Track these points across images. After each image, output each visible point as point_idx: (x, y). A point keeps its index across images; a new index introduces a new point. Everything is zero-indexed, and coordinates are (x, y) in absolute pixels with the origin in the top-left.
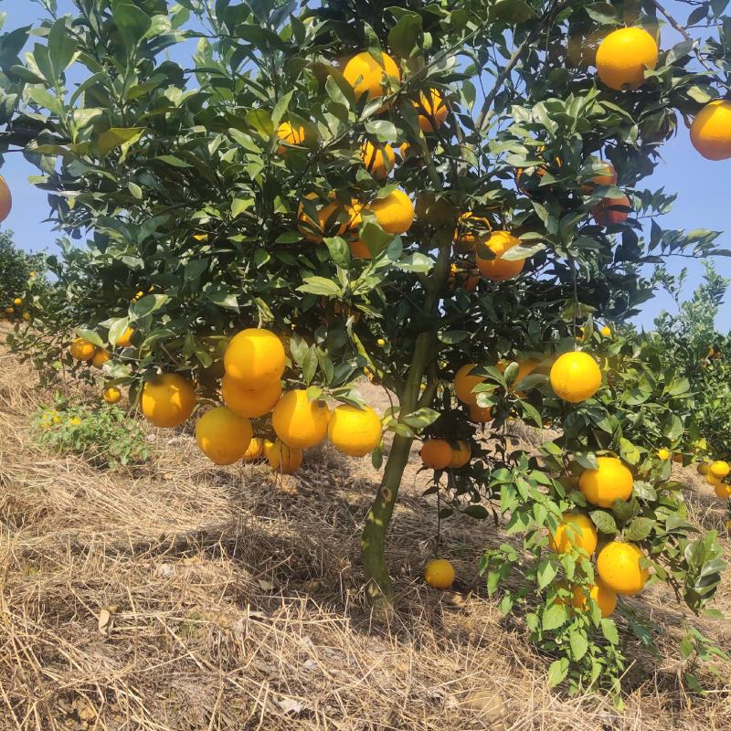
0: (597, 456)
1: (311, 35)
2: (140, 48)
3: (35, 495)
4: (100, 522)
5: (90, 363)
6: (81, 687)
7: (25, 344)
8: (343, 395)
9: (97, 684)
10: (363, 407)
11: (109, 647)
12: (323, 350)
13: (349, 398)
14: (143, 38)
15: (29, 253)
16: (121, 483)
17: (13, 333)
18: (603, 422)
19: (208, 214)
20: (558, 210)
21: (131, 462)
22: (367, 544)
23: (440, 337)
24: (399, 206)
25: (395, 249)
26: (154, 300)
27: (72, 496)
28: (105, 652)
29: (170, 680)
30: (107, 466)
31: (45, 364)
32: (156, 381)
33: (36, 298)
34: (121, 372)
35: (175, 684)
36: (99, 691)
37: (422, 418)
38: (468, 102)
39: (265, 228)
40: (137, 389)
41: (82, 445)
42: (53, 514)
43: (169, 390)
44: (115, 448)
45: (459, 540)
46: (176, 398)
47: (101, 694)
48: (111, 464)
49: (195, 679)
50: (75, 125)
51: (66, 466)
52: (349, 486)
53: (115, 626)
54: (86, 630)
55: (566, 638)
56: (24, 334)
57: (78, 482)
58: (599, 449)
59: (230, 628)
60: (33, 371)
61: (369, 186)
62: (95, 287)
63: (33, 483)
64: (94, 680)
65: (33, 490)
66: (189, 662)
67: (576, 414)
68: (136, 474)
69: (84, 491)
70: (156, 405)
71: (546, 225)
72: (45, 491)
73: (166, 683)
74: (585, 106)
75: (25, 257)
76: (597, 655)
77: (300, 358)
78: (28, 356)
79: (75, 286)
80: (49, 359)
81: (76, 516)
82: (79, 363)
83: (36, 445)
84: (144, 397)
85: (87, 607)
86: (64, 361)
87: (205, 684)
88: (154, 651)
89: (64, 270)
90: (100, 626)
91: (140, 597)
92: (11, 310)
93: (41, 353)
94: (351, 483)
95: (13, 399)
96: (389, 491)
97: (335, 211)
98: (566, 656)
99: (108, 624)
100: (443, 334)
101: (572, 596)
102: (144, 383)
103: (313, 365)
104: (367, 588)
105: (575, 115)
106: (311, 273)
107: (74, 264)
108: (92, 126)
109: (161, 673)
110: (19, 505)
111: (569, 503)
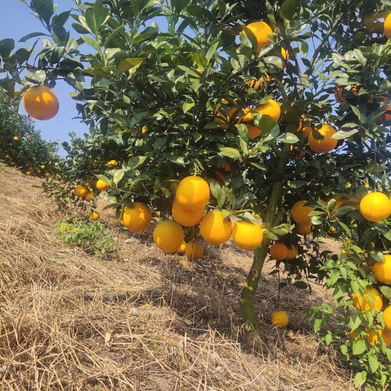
0: (384, 254)
1: (228, 11)
2: (142, 14)
3: (60, 267)
4: (93, 283)
5: (84, 198)
6: (100, 377)
7: (51, 187)
8: (241, 215)
9: (108, 376)
10: (253, 222)
11: (112, 354)
12: (229, 189)
13: (244, 216)
14: (144, 9)
15: (49, 142)
16: (101, 263)
17: (46, 182)
18: (387, 234)
19: (161, 114)
20: (366, 110)
21: (107, 251)
22: (244, 301)
23: (289, 184)
24: (273, 108)
25: (275, 131)
26: (139, 159)
27: (78, 269)
28: (110, 357)
29: (148, 375)
30: (94, 254)
31: (61, 199)
32: (131, 206)
33: (56, 164)
34: (112, 201)
35: (150, 377)
36: (110, 380)
37: (283, 229)
38: (304, 53)
39: (198, 120)
40: (121, 210)
41: (81, 242)
42: (69, 278)
43: (138, 212)
44: (98, 244)
45: (286, 300)
46: (142, 216)
47: (111, 382)
48: (96, 252)
49: (161, 375)
50: (106, 57)
51: (74, 253)
52: (222, 268)
53: (113, 342)
54: (98, 344)
55: (365, 360)
56: (51, 183)
57: (81, 261)
58: (385, 250)
59: (176, 346)
60: (53, 203)
61: (256, 97)
62: (88, 158)
63: (59, 261)
64: (107, 374)
65: (58, 265)
66: (157, 365)
67: (371, 229)
68: (109, 258)
69: (84, 266)
70: (131, 219)
71: (359, 118)
72: (65, 266)
73: (145, 376)
74: (384, 50)
75: (47, 144)
76: (384, 370)
77: (215, 194)
78: (52, 194)
79: (77, 158)
80: (63, 196)
81: (81, 280)
82: (78, 199)
83: (57, 241)
84: (124, 214)
85: (97, 330)
86: (70, 197)
87: (167, 378)
88: (137, 357)
89: (71, 149)
90: (106, 342)
91: (123, 325)
92: (39, 171)
93: (59, 193)
94: (224, 267)
95: (44, 217)
96: (257, 271)
97: (236, 111)
98: (365, 370)
99: (110, 341)
100: (290, 183)
101: (368, 335)
102: (124, 207)
103: (223, 197)
104: (245, 326)
105: (379, 54)
106: (223, 146)
107: (77, 146)
108: (114, 59)
109: (142, 370)
110: (52, 273)
111: (369, 281)
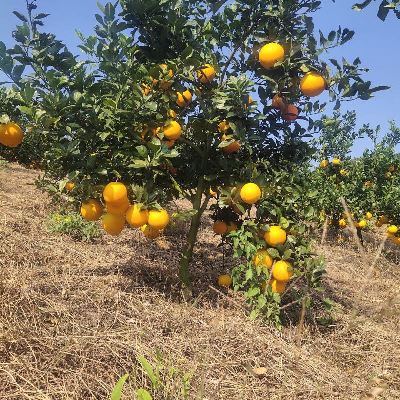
0: (271, 226)
3: (47, 252)
6: (52, 313)
8: (153, 206)
9: (58, 312)
10: (160, 211)
12: (146, 188)
16: (87, 247)
17: (39, 180)
18: (273, 211)
22: (181, 267)
23: (205, 178)
25: (165, 149)
27: (63, 252)
28: (63, 303)
30: (81, 239)
32: (87, 203)
34: (72, 200)
37: (191, 213)
40: (79, 206)
41: (69, 230)
42: (54, 260)
43: (91, 206)
46: (94, 209)
47: (59, 315)
54: (57, 297)
57: (66, 246)
58: (272, 223)
63: (46, 247)
69: (69, 250)
71: (234, 132)
73: (84, 312)
77: (136, 192)
81: (65, 261)
84: (82, 209)
85: (59, 289)
90: (62, 295)
95: (41, 210)
96: (190, 245)
99: (66, 294)
102: (82, 204)
103: (141, 194)
111: (261, 246)
